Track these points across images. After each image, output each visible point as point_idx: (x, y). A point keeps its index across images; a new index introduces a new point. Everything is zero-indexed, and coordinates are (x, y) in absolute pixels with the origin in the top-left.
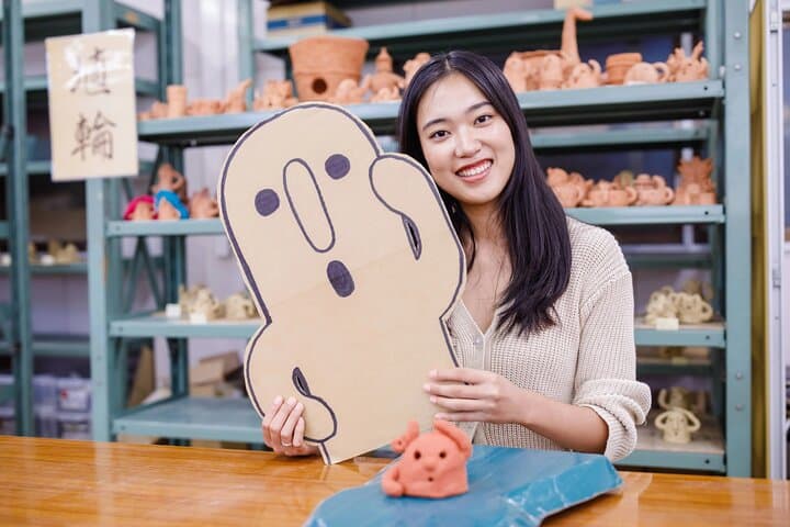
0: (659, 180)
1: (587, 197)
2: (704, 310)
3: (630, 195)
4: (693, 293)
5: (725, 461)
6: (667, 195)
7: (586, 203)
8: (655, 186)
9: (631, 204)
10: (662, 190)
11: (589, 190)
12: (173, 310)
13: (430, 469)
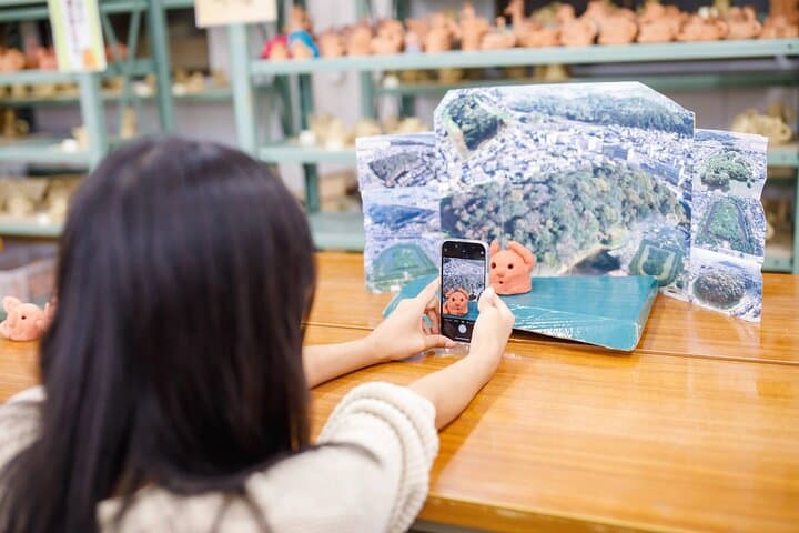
0: (750, 12)
1: (681, 31)
2: (784, 132)
3: (720, 29)
4: (774, 116)
5: (792, 261)
6: (755, 28)
7: (681, 37)
8: (745, 18)
9: (722, 38)
10: (751, 24)
11: (683, 24)
12: (307, 138)
13: (501, 276)
